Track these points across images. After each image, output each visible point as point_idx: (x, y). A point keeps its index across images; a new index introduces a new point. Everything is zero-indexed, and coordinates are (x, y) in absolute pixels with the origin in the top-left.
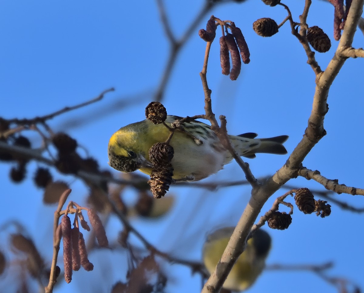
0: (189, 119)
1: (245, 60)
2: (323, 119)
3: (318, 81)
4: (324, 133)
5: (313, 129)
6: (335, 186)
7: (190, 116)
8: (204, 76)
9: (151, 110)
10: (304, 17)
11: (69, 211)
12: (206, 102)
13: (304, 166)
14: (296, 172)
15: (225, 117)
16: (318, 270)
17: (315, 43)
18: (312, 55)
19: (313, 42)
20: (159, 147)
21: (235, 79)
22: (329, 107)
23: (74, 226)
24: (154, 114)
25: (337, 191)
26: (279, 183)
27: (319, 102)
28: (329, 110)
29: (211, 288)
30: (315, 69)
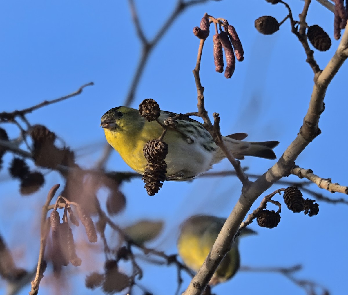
0: (181, 116)
1: (239, 58)
2: (319, 118)
3: (316, 80)
4: (319, 132)
5: (309, 128)
6: (329, 185)
7: (183, 114)
8: (197, 73)
9: (145, 107)
10: (304, 16)
11: (58, 206)
12: (200, 99)
13: (296, 164)
14: (289, 170)
15: (218, 115)
16: (285, 271)
17: (316, 42)
18: (310, 54)
19: (313, 41)
20: (153, 145)
21: (230, 77)
22: (325, 106)
23: (63, 221)
24: (148, 112)
25: (330, 190)
26: (270, 181)
27: (316, 101)
28: (325, 109)
29: (197, 285)
30: (314, 68)
